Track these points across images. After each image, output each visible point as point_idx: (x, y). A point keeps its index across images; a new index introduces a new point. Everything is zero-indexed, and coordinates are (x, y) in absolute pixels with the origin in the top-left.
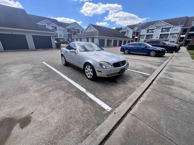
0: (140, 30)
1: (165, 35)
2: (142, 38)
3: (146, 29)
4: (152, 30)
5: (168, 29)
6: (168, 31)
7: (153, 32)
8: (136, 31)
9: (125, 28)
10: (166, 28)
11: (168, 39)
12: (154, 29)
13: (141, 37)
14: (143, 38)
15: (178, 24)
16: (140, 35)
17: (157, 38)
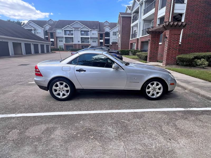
0: (55, 30)
1: (85, 39)
2: (60, 41)
3: (63, 29)
4: (70, 31)
5: (86, 33)
6: (87, 35)
7: (72, 35)
8: (49, 30)
9: (29, 24)
10: (85, 31)
11: (90, 44)
12: (72, 31)
13: (58, 40)
14: (62, 41)
15: (93, 27)
16: (57, 37)
17: (79, 42)
